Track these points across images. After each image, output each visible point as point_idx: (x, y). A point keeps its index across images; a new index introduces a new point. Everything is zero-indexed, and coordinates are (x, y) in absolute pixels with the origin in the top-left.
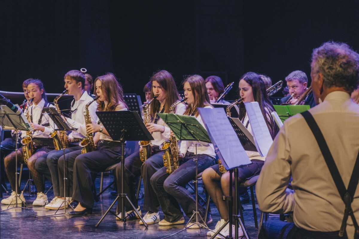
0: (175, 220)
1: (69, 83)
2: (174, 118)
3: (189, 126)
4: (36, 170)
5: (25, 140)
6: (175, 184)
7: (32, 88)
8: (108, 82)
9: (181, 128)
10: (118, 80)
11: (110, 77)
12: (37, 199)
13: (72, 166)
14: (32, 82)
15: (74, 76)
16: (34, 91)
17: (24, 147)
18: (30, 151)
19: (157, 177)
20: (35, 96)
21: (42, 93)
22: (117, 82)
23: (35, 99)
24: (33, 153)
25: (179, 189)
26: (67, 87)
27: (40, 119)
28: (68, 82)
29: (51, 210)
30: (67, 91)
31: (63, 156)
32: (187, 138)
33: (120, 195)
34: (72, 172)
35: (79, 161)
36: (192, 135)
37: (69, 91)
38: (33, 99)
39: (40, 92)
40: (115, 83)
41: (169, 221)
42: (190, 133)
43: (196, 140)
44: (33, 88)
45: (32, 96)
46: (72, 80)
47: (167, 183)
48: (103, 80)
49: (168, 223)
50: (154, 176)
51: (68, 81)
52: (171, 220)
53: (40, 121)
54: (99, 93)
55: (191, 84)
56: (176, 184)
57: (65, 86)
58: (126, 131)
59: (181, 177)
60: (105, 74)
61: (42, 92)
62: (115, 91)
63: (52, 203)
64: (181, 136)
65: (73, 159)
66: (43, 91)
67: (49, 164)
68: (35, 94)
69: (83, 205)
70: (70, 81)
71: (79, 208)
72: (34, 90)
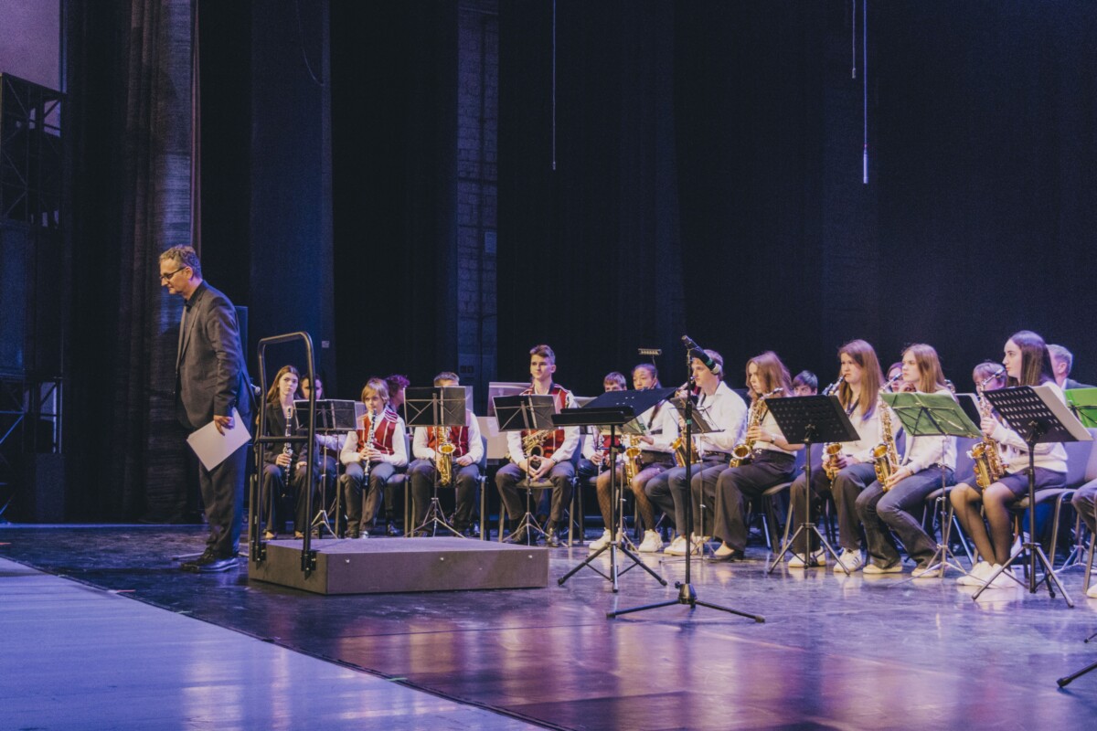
0: (889, 566)
2: (910, 400)
3: (935, 412)
4: (648, 498)
6: (896, 507)
8: (769, 365)
9: (920, 415)
10: (782, 361)
11: (770, 357)
12: (645, 541)
13: (713, 488)
18: (637, 467)
19: (868, 497)
22: (781, 365)
24: (640, 470)
25: (901, 515)
26: (697, 375)
29: (674, 555)
31: (699, 473)
32: (925, 433)
33: (804, 525)
34: (713, 498)
35: (727, 477)
36: (937, 426)
40: (778, 366)
41: (881, 568)
42: (935, 423)
43: (943, 434)
47: (882, 505)
48: (759, 363)
49: (880, 570)
50: (862, 497)
52: (883, 566)
54: (754, 382)
55: (917, 356)
56: (898, 507)
58: (814, 427)
59: (904, 496)
60: (761, 354)
62: (778, 378)
63: (675, 546)
64: (916, 429)
65: (714, 478)
67: (672, 487)
69: (729, 545)
71: (724, 550)
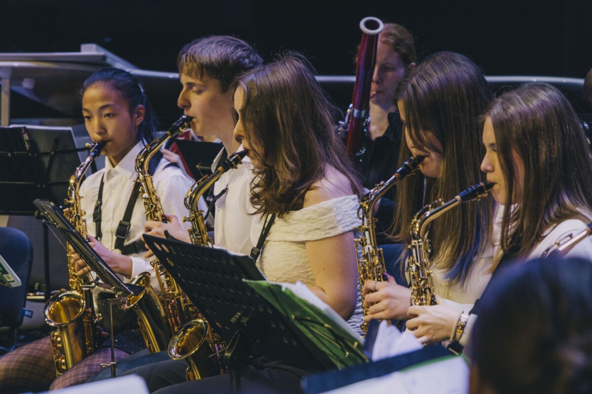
1: (195, 88)
5: (60, 307)
7: (100, 104)
14: (101, 80)
15: (212, 63)
16: (108, 115)
17: (56, 334)
20: (110, 132)
21: (140, 121)
23: (109, 144)
26: (188, 105)
27: (126, 223)
28: (190, 85)
30: (189, 119)
37: (194, 120)
38: (101, 146)
39: (131, 117)
44: (105, 103)
45: (100, 134)
46: (205, 78)
51: (191, 80)
53: (123, 230)
54: (243, 137)
57: (180, 102)
61: (139, 114)
66: (143, 112)
68: (111, 125)
70: (198, 82)
72: (107, 111)
